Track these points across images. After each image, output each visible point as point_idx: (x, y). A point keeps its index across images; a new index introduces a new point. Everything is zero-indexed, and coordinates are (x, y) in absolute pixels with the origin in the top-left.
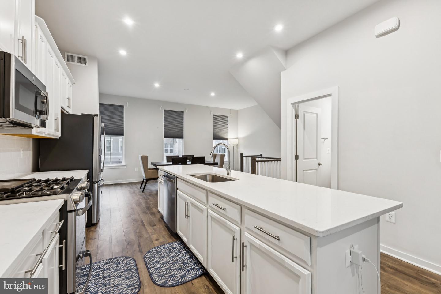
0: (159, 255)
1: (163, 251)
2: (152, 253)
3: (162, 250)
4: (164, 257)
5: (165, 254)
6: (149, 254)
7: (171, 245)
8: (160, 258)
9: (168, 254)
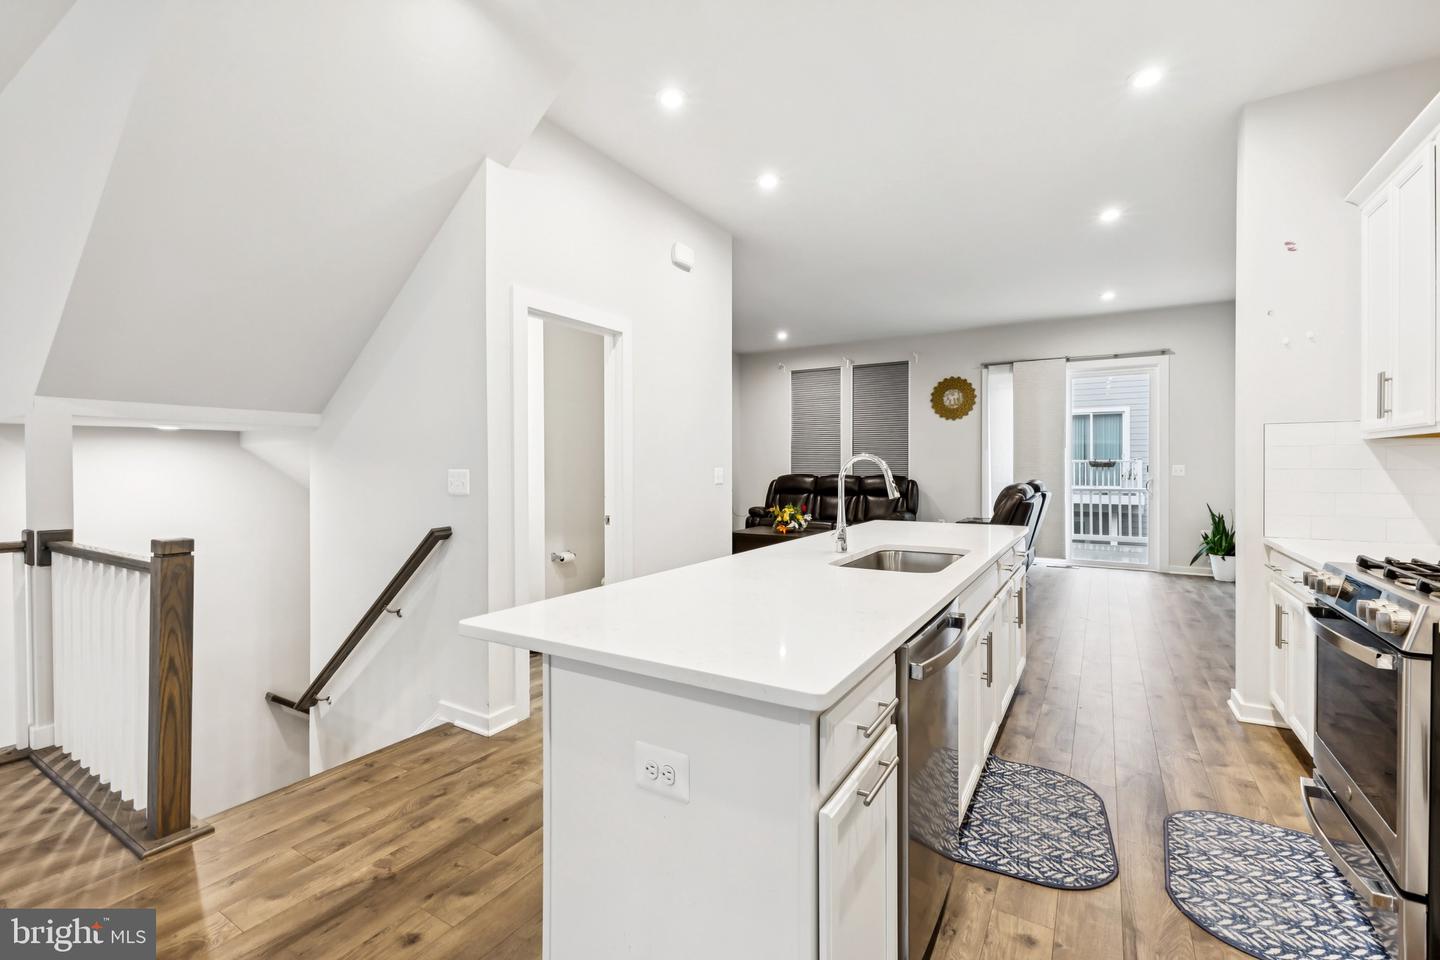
0: (1057, 849)
1: (1036, 854)
2: (1082, 871)
3: (1037, 858)
4: (1045, 836)
5: (1036, 840)
6: (1093, 873)
7: (992, 859)
8: (1059, 840)
9: (1026, 835)
